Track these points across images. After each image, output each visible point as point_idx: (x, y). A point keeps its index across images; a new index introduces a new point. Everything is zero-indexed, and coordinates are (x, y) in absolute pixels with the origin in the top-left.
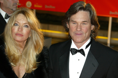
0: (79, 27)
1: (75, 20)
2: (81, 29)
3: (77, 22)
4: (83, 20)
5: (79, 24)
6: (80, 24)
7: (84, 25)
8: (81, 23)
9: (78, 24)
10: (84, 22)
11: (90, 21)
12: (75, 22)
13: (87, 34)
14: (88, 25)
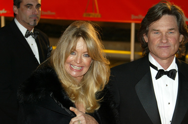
0: (164, 38)
1: (157, 29)
2: (167, 40)
3: (161, 31)
4: (170, 28)
5: (164, 33)
6: (166, 34)
7: (171, 34)
8: (167, 32)
9: (162, 34)
10: (171, 30)
11: (178, 28)
12: (158, 32)
13: (176, 46)
14: (176, 34)
